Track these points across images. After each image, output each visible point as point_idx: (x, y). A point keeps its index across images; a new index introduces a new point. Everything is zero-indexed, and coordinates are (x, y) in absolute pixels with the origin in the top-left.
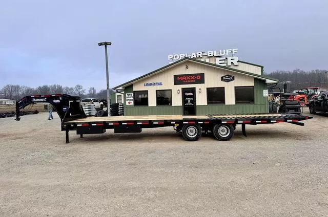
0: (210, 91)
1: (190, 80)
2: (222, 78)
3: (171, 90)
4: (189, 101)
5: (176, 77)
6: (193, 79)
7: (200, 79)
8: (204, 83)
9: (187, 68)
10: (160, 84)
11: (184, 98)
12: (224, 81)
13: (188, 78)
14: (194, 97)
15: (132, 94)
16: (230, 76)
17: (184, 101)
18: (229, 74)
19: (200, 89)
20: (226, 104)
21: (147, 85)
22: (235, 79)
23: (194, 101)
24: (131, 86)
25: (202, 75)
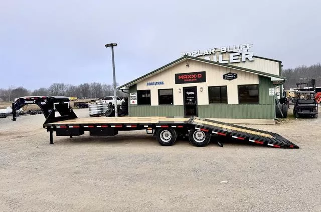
0: (211, 90)
1: (191, 79)
2: (224, 76)
3: (172, 89)
4: (190, 100)
5: (177, 75)
6: (194, 78)
7: (201, 77)
8: (205, 81)
9: (188, 66)
10: (162, 83)
11: (186, 97)
12: (226, 79)
13: (189, 77)
14: (195, 96)
15: (136, 93)
16: (233, 74)
17: (186, 101)
18: (232, 72)
19: (201, 88)
20: (229, 103)
21: (150, 84)
22: (238, 76)
23: (195, 100)
24: (135, 86)
25: (204, 73)
